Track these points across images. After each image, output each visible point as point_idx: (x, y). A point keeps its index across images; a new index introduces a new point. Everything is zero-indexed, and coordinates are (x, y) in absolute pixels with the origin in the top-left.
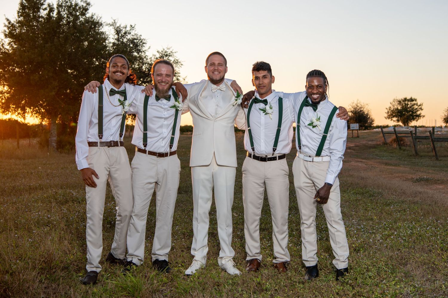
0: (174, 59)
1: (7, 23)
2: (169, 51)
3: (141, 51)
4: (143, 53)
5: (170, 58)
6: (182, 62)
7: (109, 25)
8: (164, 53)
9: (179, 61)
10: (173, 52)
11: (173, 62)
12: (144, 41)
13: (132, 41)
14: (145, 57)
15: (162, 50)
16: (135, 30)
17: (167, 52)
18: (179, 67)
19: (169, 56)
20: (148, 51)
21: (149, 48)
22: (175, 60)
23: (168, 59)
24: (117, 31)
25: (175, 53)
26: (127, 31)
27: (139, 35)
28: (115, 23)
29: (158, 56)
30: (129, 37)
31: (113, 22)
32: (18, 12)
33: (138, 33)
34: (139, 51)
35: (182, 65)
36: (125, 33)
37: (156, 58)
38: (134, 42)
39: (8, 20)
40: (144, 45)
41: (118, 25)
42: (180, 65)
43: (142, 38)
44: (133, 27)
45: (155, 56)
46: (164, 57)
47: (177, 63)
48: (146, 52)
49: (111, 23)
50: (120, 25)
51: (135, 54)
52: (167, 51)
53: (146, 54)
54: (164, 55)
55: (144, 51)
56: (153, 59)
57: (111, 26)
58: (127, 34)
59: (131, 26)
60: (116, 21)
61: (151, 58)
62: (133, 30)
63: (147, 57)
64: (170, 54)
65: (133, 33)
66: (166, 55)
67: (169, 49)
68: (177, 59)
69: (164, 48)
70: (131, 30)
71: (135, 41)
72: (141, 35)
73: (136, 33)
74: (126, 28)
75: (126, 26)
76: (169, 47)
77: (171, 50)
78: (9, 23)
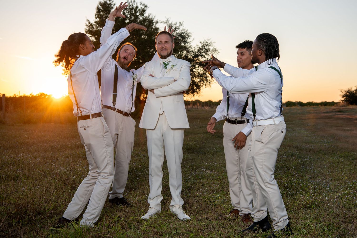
0: (212, 48)
1: (87, 23)
2: (209, 42)
3: (187, 42)
4: (188, 44)
5: (210, 47)
6: (219, 50)
7: (164, 23)
8: (205, 43)
9: (217, 49)
10: (212, 42)
11: (212, 50)
12: (189, 35)
13: (180, 35)
14: (190, 47)
15: (204, 41)
16: (183, 26)
17: (207, 43)
18: (217, 54)
19: (209, 45)
20: (192, 42)
21: (193, 40)
22: (214, 49)
23: (208, 48)
24: (169, 27)
25: (214, 43)
26: (177, 27)
27: (186, 30)
28: (168, 21)
29: (200, 46)
30: (178, 31)
31: (166, 21)
32: (96, 15)
33: (185, 28)
34: (186, 42)
35: (219, 52)
36: (176, 29)
37: (199, 47)
38: (182, 36)
39: (88, 21)
40: (189, 37)
41: (170, 22)
42: (218, 53)
43: (188, 32)
44: (181, 23)
45: (198, 45)
46: (205, 47)
47: (215, 51)
48: (191, 43)
49: (165, 21)
50: (172, 23)
51: (183, 44)
52: (208, 41)
53: (191, 45)
54: (205, 45)
55: (189, 42)
56: (196, 48)
57: (165, 23)
58: (177, 29)
59: (180, 23)
60: (169, 20)
61: (194, 47)
62: (181, 26)
63: (191, 47)
64: (209, 44)
65: (181, 28)
66: (207, 45)
67: (209, 40)
68: (215, 47)
69: (205, 40)
70: (180, 26)
71: (183, 34)
72: (187, 30)
73: (184, 28)
74: (176, 24)
75: (176, 23)
76: (209, 39)
77: (210, 41)
78: (89, 23)
